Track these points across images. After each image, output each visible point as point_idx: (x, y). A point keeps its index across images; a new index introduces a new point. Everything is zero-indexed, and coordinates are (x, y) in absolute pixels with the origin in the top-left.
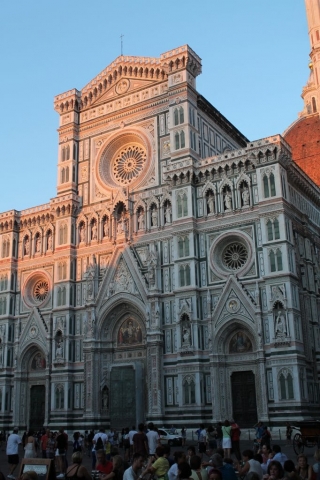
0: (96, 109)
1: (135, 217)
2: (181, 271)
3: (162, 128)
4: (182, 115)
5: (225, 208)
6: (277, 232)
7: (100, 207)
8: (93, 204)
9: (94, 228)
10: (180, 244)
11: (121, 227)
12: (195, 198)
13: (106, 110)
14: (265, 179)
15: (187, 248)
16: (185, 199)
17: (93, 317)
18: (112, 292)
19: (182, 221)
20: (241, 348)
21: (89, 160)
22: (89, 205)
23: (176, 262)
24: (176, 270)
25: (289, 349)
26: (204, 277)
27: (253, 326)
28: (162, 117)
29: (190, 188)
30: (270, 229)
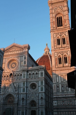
0: (8, 53)
1: (14, 77)
2: (23, 89)
3: (21, 59)
4: (26, 58)
5: (33, 77)
6: (43, 84)
7: (7, 73)
8: (5, 73)
9: (5, 78)
10: (23, 83)
11: (11, 78)
12: (27, 75)
13: (10, 53)
14: (41, 73)
15: (25, 85)
16: (25, 75)
17: (3, 97)
18: (8, 92)
19: (24, 79)
20: (34, 105)
21: (5, 63)
22: (4, 73)
23: (22, 87)
24: (22, 89)
25: (43, 106)
26: (27, 91)
27: (36, 101)
28: (21, 57)
29: (26, 73)
30: (41, 83)
